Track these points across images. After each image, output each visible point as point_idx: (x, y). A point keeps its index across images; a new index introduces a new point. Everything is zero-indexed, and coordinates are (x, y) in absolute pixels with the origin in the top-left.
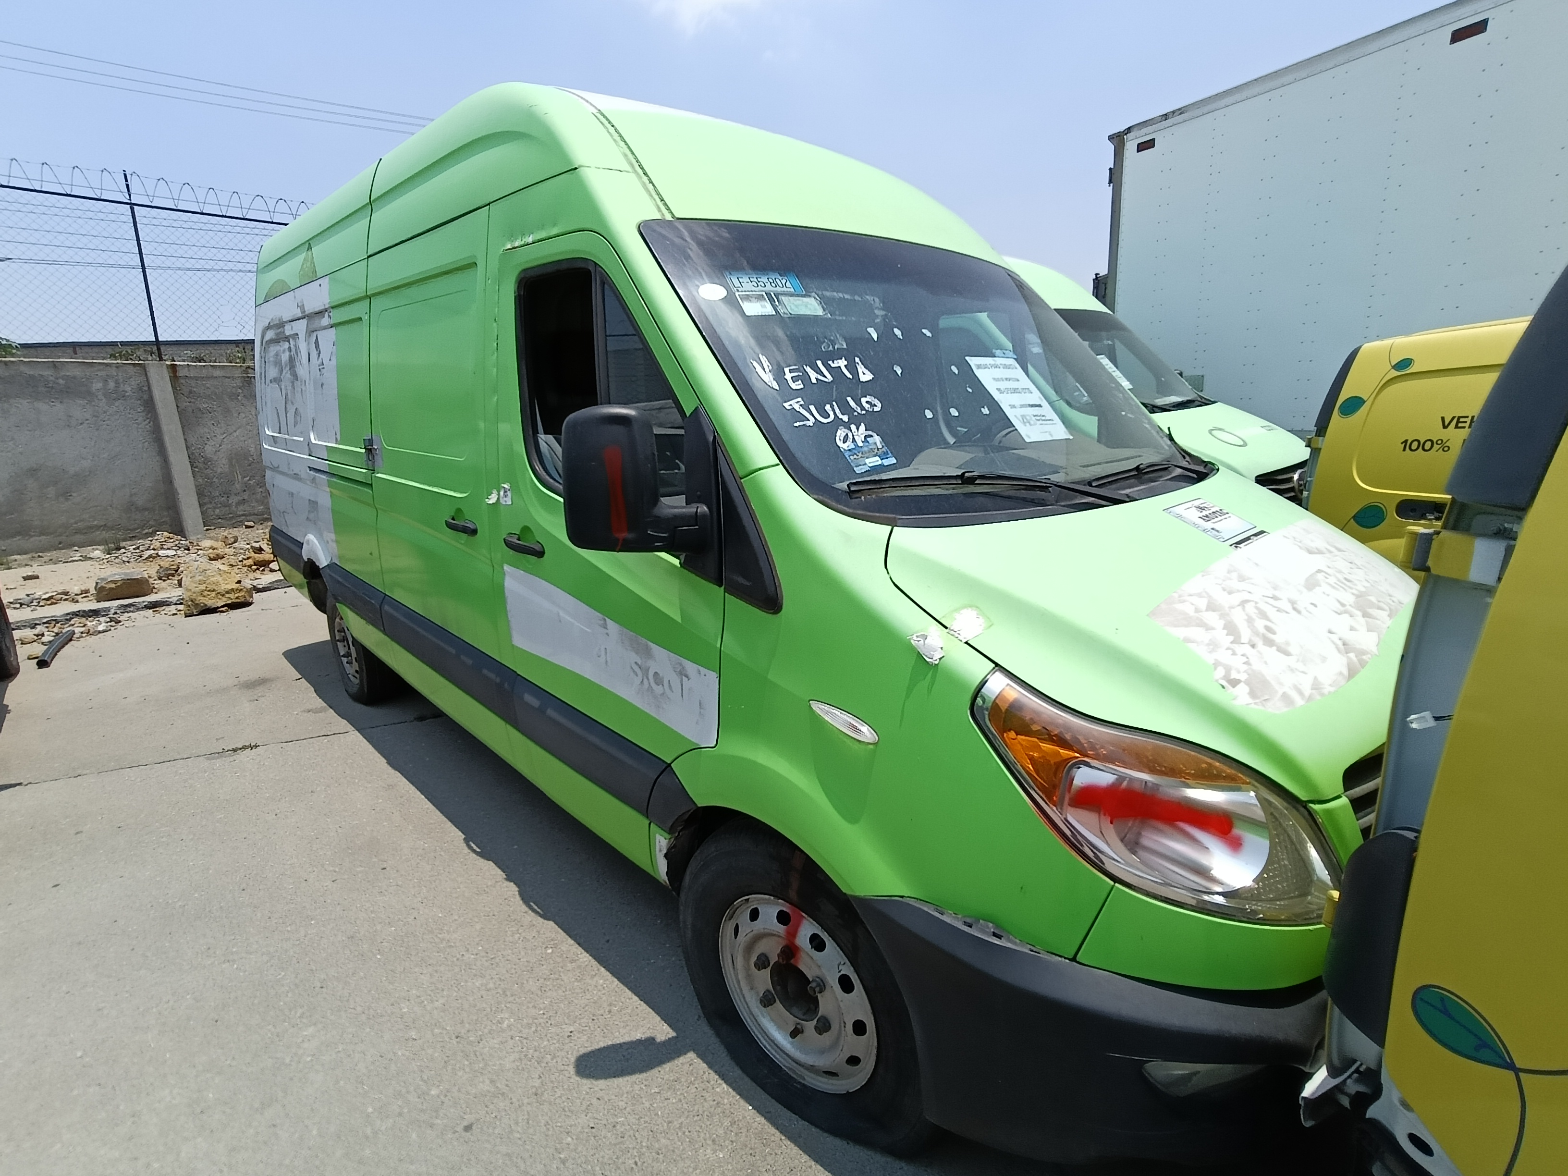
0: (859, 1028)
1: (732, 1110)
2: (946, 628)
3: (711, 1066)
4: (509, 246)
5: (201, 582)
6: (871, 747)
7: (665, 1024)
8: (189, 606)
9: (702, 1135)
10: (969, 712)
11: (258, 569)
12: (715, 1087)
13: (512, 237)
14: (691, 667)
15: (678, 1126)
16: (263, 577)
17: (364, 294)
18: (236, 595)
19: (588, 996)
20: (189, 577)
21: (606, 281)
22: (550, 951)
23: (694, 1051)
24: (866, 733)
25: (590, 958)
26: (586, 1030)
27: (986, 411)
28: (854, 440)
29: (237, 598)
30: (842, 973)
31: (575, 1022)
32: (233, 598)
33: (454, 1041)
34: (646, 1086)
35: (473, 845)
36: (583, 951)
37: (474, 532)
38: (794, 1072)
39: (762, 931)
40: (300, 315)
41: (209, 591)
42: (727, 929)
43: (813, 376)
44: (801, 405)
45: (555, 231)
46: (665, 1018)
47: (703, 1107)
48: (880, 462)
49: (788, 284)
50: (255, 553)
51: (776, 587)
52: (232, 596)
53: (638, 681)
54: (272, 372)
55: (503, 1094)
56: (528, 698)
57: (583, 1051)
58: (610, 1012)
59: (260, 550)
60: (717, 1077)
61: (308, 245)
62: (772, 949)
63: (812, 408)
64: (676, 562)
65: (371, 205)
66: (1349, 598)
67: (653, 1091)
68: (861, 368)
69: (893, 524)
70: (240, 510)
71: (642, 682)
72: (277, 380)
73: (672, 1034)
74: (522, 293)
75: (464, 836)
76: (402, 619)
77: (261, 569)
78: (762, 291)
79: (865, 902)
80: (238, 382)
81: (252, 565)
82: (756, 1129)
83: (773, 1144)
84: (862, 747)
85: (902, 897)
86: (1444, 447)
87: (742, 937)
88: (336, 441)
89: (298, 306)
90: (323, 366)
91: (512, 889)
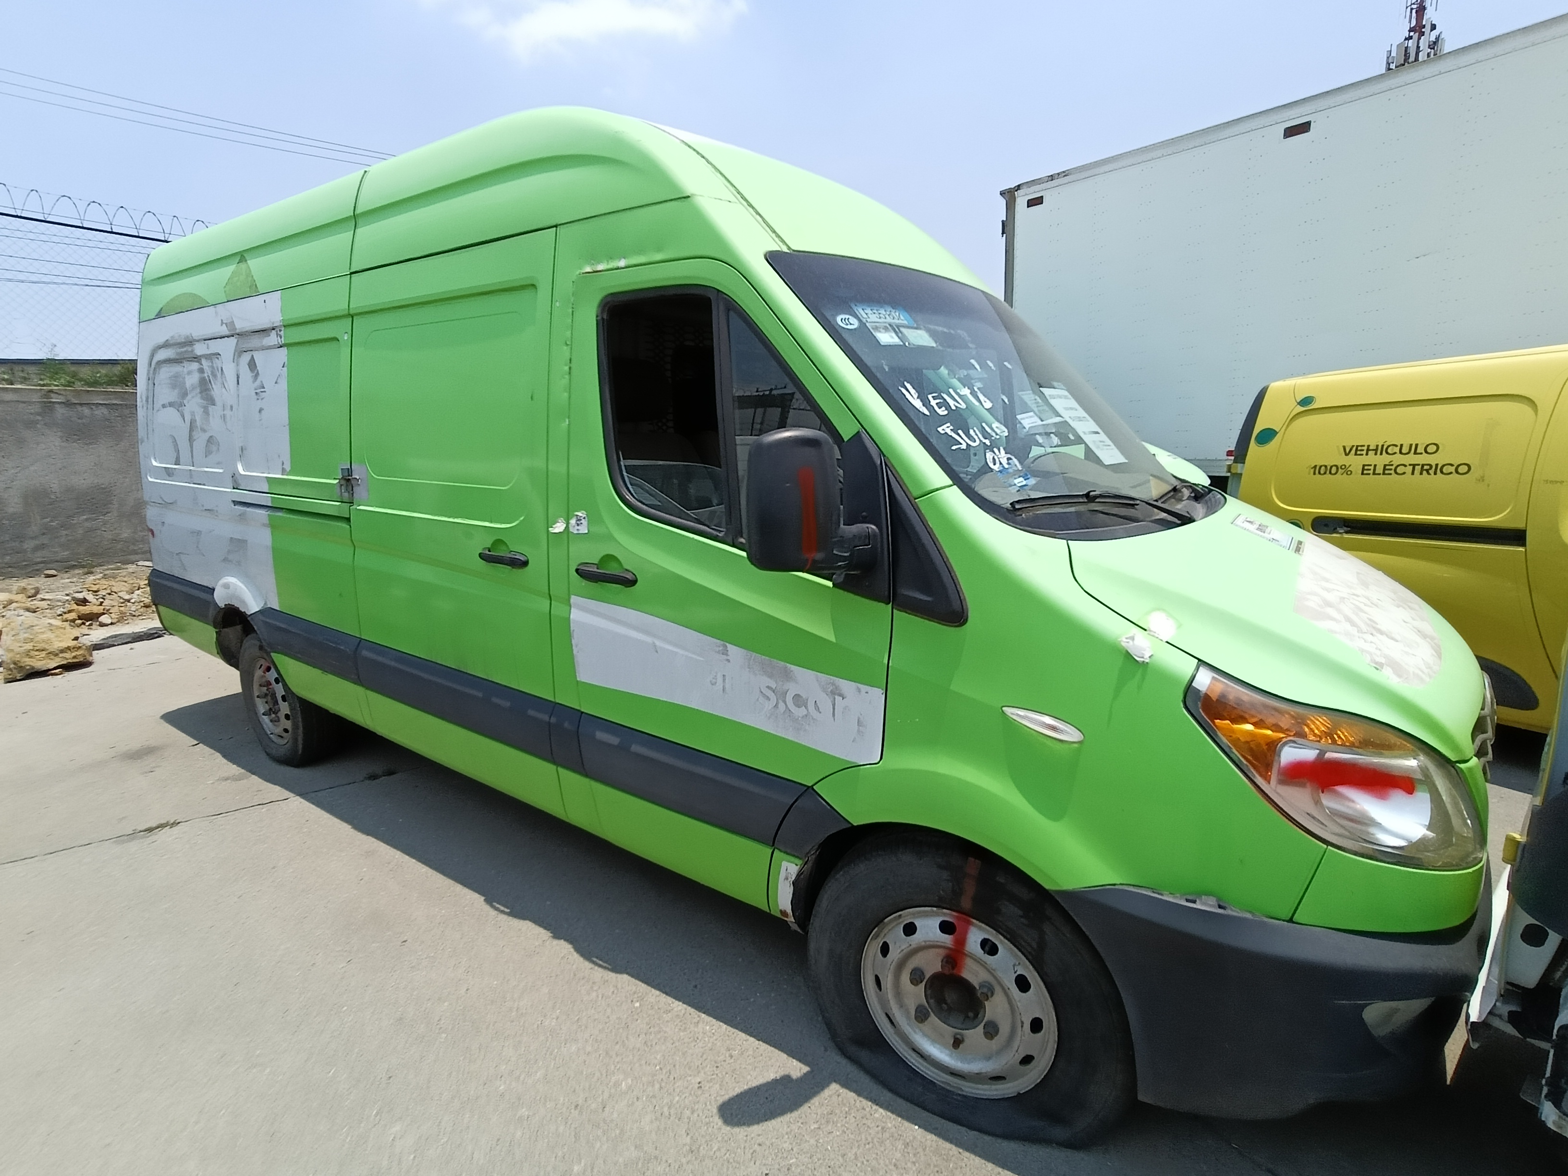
0: (1037, 1025)
1: (900, 1133)
2: (1145, 630)
3: (859, 1094)
4: (588, 269)
5: (26, 641)
6: (1076, 745)
7: (794, 1060)
8: (10, 670)
9: (881, 1162)
10: (1182, 705)
11: (83, 624)
12: (873, 1113)
13: (594, 258)
14: (846, 685)
15: (853, 1157)
16: (91, 632)
17: (346, 312)
18: (74, 654)
19: (701, 1045)
20: (10, 636)
21: (732, 307)
22: (637, 1005)
23: (835, 1081)
24: (1071, 734)
25: (685, 1006)
26: (714, 1079)
28: (1001, 463)
29: (74, 657)
30: (1018, 973)
31: (699, 1072)
32: (69, 658)
33: (575, 1113)
34: (802, 1123)
35: (498, 906)
36: (674, 1000)
37: (525, 564)
38: (949, 1084)
39: (923, 943)
40: (227, 333)
41: (37, 650)
42: (872, 949)
43: (952, 403)
44: (951, 430)
45: (659, 257)
46: (792, 1054)
47: (870, 1134)
48: (1024, 483)
49: (902, 317)
50: (78, 605)
51: (961, 600)
52: (68, 655)
53: (769, 706)
54: (165, 394)
55: (656, 1158)
56: (601, 735)
57: (721, 1100)
58: (731, 1056)
59: (84, 602)
60: (870, 1103)
61: (241, 256)
62: (932, 962)
63: (960, 432)
64: (829, 584)
65: (355, 219)
67: (812, 1128)
68: (981, 396)
69: (1067, 538)
70: (39, 556)
71: (776, 706)
72: (178, 405)
73: (806, 1069)
74: (605, 317)
75: (483, 898)
76: (393, 664)
77: (87, 623)
78: (885, 323)
79: (1073, 896)
81: (76, 620)
82: (931, 1146)
83: (953, 1159)
84: (1066, 746)
85: (1114, 885)
86: (1346, 470)
87: (895, 954)
88: (284, 472)
89: (222, 323)
90: (262, 390)
91: (564, 948)
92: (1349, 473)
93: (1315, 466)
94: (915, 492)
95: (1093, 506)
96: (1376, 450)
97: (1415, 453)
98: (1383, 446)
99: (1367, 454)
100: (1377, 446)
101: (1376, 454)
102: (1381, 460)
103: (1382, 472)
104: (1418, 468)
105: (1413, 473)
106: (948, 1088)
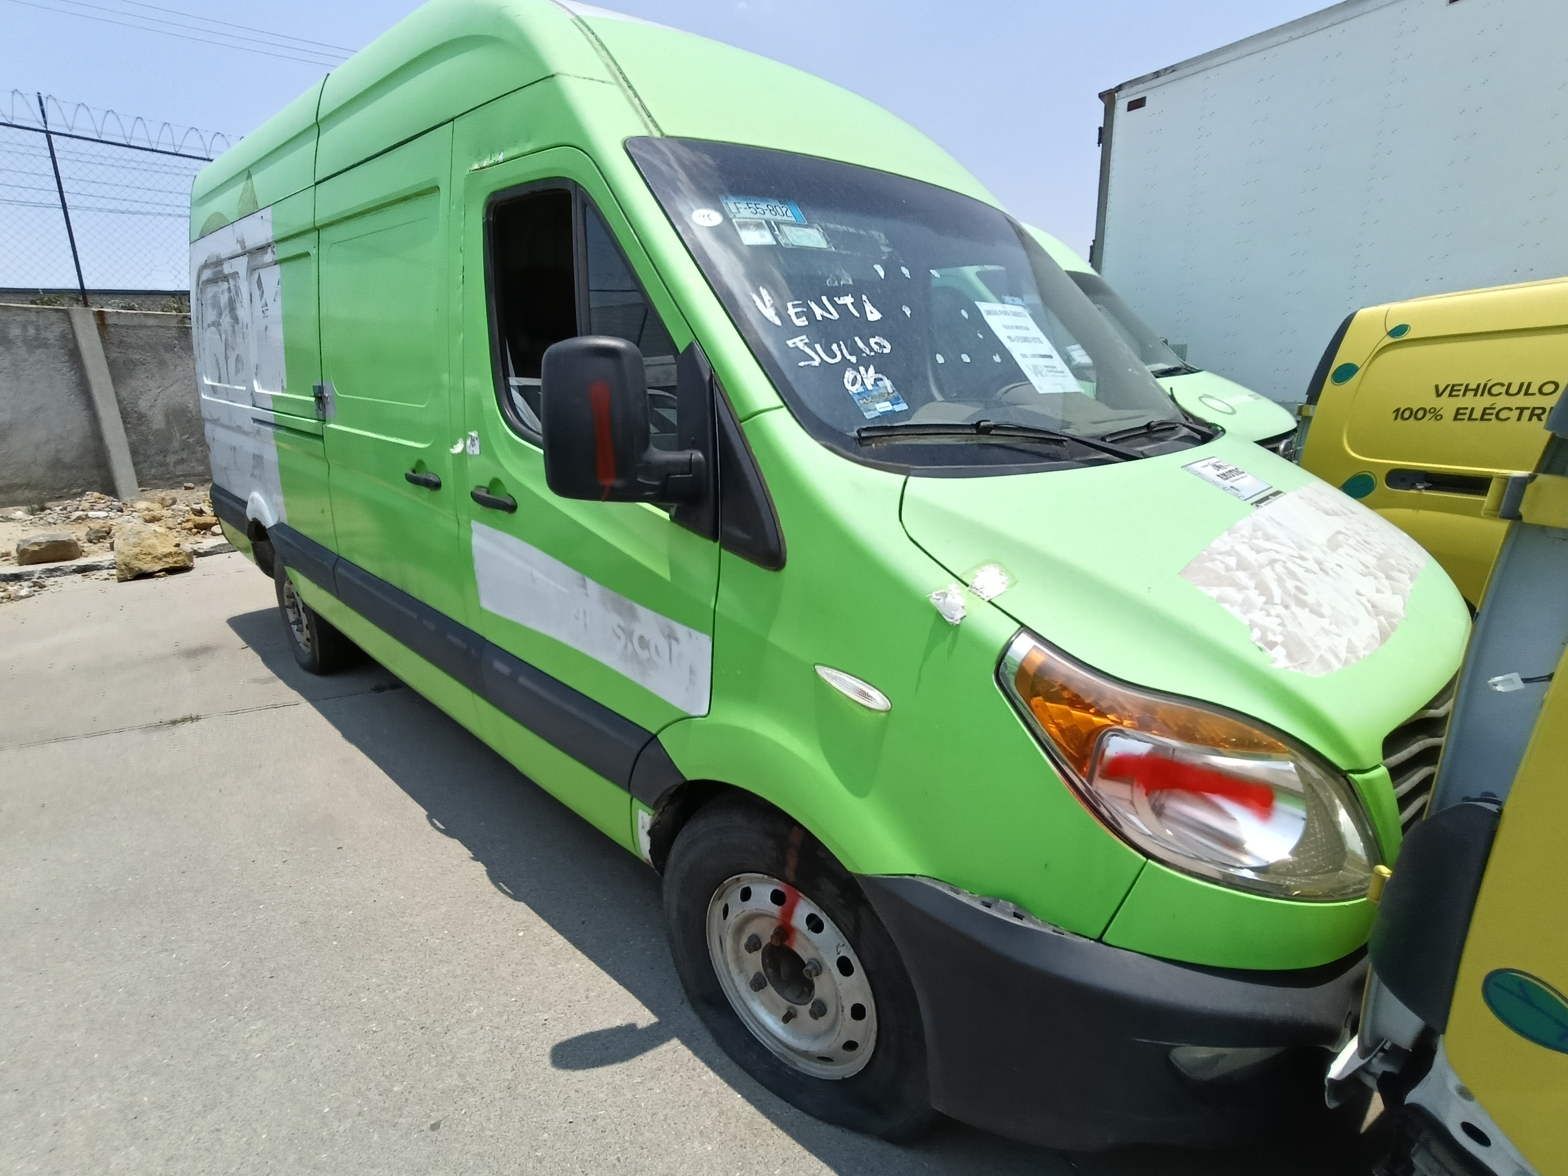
0: (858, 1012)
1: (720, 1099)
2: (966, 585)
3: (696, 1052)
4: (476, 166)
5: (136, 545)
6: (883, 715)
7: (647, 1010)
8: (122, 570)
9: (689, 1127)
10: (993, 677)
11: (199, 532)
12: (701, 1074)
13: (479, 156)
14: (681, 630)
15: (663, 1118)
16: (204, 541)
17: (311, 226)
18: (175, 559)
19: (564, 981)
20: (122, 540)
21: (588, 204)
22: (521, 934)
23: (678, 1037)
24: (878, 700)
25: (565, 940)
26: (561, 1018)
27: (997, 359)
28: (863, 383)
29: (175, 562)
30: (841, 955)
31: (550, 1009)
32: (170, 562)
33: (419, 1033)
34: (627, 1075)
35: (436, 822)
36: (557, 933)
37: (436, 486)
38: (786, 1058)
39: (755, 911)
40: (240, 251)
41: (145, 554)
42: (715, 910)
43: (818, 312)
44: (806, 344)
45: (529, 147)
46: (647, 1003)
47: (689, 1096)
48: (890, 408)
49: (789, 212)
50: (195, 515)
51: (779, 540)
52: (170, 560)
53: (620, 645)
54: (210, 315)
55: (473, 1089)
56: (497, 665)
57: (559, 1040)
58: (587, 997)
59: (201, 512)
60: (703, 1064)
61: (247, 173)
62: (765, 931)
63: (818, 346)
64: (666, 515)
65: (318, 126)
66: (1371, 561)
67: (635, 1081)
68: (868, 307)
69: (907, 473)
70: (180, 470)
71: (626, 647)
72: (216, 324)
73: (654, 1019)
74: (491, 219)
75: (426, 813)
76: (359, 582)
77: (202, 532)
78: (762, 219)
79: (874, 882)
80: (174, 333)
81: (192, 528)
82: (746, 1118)
83: (764, 1134)
84: (874, 714)
85: (913, 875)
86: (1437, 415)
87: (732, 918)
88: (283, 390)
89: (237, 241)
90: (266, 308)
91: (480, 868)
92: (1438, 418)
93: (1398, 410)
94: (741, 415)
95: (984, 439)
96: (1476, 390)
97: (1526, 394)
98: (1485, 385)
99: (1464, 395)
100: (1479, 386)
101: (1475, 395)
102: (1481, 403)
103: (1479, 417)
104: (1527, 413)
105: (1519, 419)
106: (783, 1060)
